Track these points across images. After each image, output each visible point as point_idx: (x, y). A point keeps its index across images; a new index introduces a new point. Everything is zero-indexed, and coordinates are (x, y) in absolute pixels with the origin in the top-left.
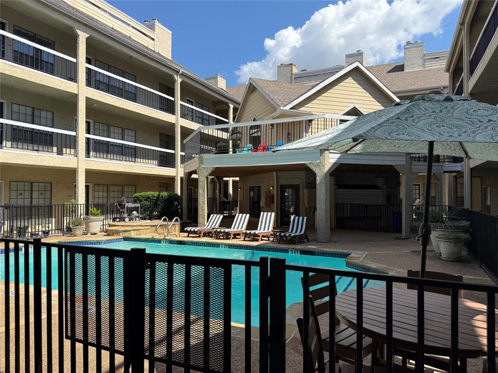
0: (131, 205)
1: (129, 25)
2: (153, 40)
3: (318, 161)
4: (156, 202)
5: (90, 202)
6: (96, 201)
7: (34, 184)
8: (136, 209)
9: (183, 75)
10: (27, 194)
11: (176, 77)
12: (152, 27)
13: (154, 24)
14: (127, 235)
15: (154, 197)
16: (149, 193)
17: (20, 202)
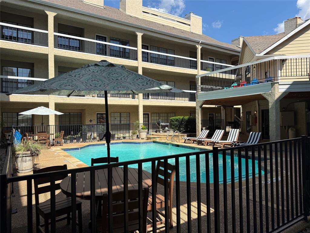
0: (163, 124)
1: (174, 20)
2: (190, 25)
3: (270, 92)
4: (181, 122)
5: (150, 122)
6: (153, 121)
7: (121, 113)
8: (167, 126)
9: (202, 43)
10: (118, 119)
11: (197, 46)
12: (189, 18)
13: (190, 16)
14: (155, 140)
15: (180, 119)
16: (178, 117)
17: (116, 122)
